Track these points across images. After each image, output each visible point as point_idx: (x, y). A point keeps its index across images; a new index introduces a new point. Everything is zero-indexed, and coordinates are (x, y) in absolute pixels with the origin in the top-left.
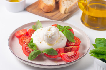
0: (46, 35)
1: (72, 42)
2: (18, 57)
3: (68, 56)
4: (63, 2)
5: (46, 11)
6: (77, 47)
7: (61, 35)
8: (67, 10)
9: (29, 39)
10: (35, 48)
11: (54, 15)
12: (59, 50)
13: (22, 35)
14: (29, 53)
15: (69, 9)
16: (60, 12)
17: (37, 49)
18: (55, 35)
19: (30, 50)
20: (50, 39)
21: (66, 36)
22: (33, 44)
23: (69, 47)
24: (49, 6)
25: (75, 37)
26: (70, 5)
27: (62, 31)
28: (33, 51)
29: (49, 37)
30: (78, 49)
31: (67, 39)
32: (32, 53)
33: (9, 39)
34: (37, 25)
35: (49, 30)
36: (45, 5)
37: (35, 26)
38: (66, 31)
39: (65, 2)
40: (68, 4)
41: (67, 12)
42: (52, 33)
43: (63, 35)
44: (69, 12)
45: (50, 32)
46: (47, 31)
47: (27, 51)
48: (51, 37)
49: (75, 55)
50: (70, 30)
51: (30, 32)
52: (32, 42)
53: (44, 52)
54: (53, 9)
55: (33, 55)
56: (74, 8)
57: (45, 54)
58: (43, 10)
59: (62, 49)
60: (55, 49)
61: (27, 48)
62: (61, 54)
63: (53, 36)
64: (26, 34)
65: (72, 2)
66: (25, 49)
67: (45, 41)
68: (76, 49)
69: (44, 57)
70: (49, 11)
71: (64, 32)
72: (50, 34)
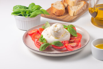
0: (53, 30)
1: (75, 37)
2: (31, 49)
3: (72, 46)
4: (71, 7)
5: (58, 15)
6: (78, 40)
7: (65, 31)
8: (75, 12)
9: (39, 36)
10: (45, 42)
11: (65, 18)
12: (64, 42)
13: (34, 33)
14: (40, 46)
15: (77, 12)
16: (69, 15)
17: (47, 42)
18: (61, 30)
19: (41, 43)
20: (57, 34)
21: (70, 32)
22: (43, 39)
23: (72, 40)
24: (60, 11)
25: (77, 33)
26: (77, 9)
27: (66, 29)
28: (43, 44)
29: (56, 32)
30: (79, 41)
31: (71, 34)
32: (42, 45)
33: (23, 36)
34: (46, 25)
35: (56, 26)
36: (57, 10)
37: (44, 26)
38: (70, 28)
39: (73, 7)
40: (75, 8)
41: (75, 14)
42: (58, 29)
43: (68, 31)
44: (77, 14)
45: (56, 27)
46: (54, 27)
47: (38, 45)
48: (57, 32)
49: (77, 46)
50: (73, 27)
51: (41, 31)
52: (42, 37)
53: (52, 44)
54: (63, 13)
55: (43, 47)
56: (80, 11)
57: (53, 46)
58: (55, 14)
59: (67, 41)
60: (61, 42)
61: (38, 42)
62: (66, 45)
63: (59, 31)
64: (37, 32)
65: (79, 7)
66: (37, 42)
67: (52, 35)
68: (78, 41)
69: (53, 49)
70: (60, 15)
71: (68, 29)
72: (56, 29)
